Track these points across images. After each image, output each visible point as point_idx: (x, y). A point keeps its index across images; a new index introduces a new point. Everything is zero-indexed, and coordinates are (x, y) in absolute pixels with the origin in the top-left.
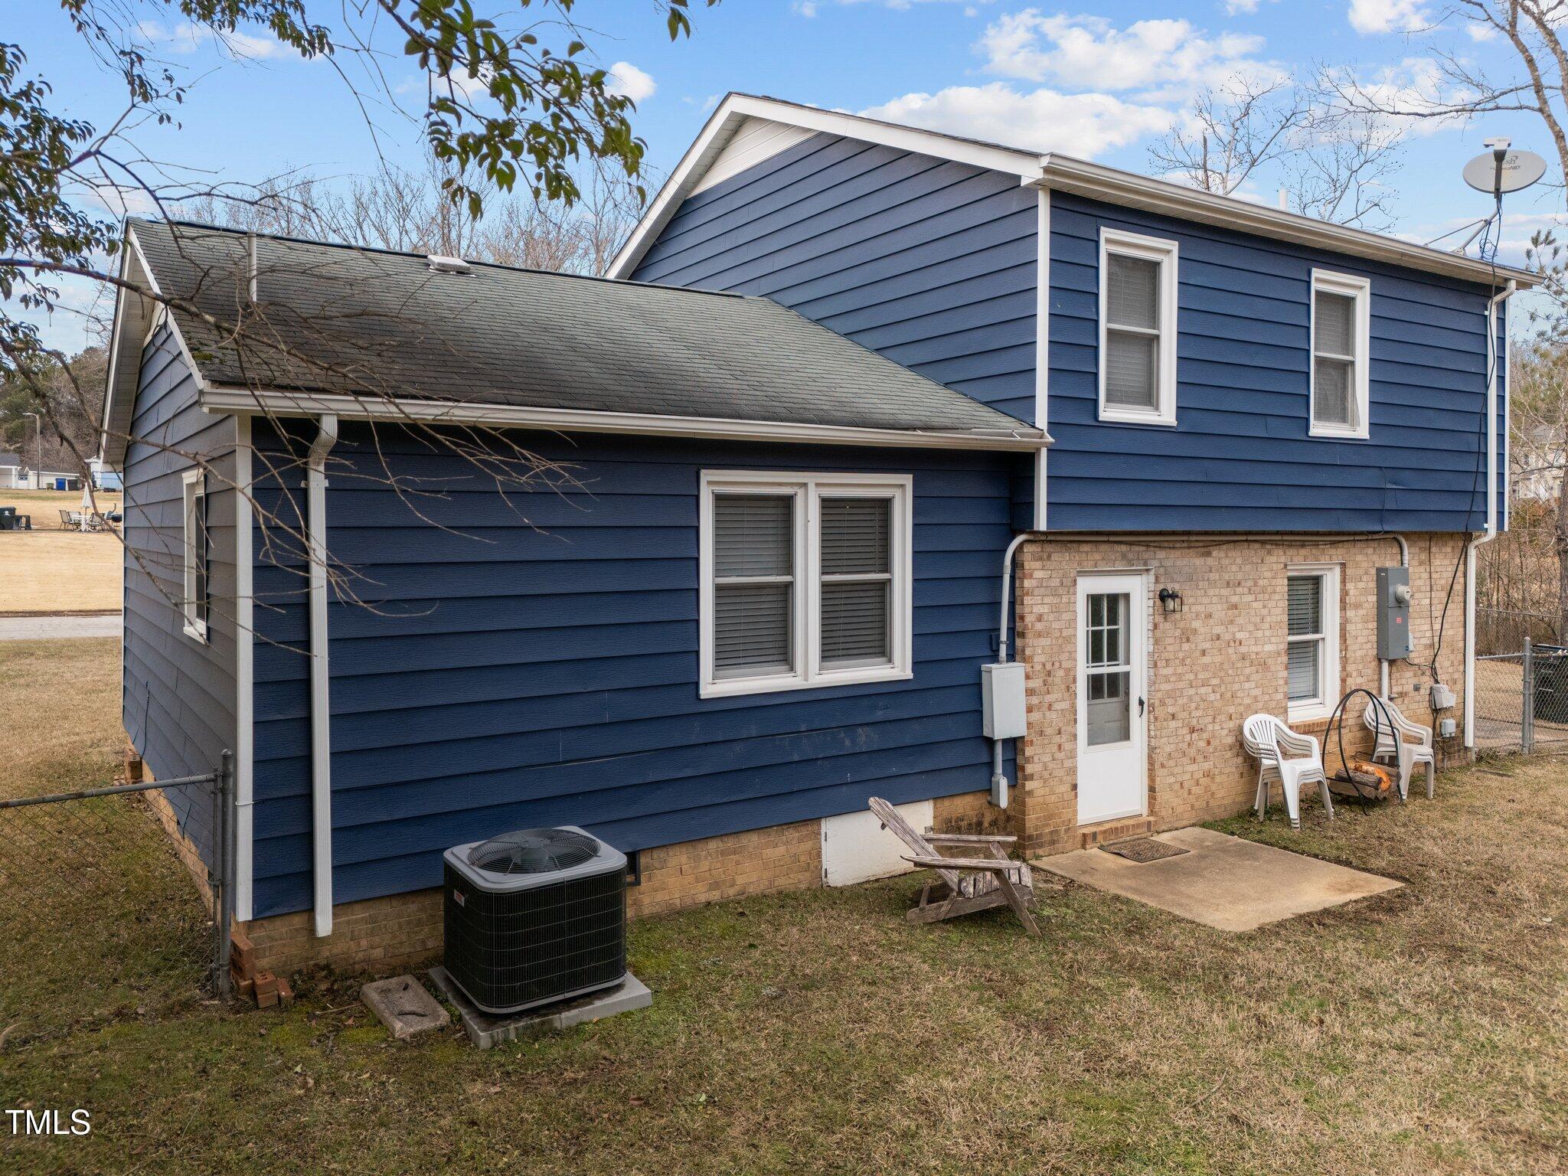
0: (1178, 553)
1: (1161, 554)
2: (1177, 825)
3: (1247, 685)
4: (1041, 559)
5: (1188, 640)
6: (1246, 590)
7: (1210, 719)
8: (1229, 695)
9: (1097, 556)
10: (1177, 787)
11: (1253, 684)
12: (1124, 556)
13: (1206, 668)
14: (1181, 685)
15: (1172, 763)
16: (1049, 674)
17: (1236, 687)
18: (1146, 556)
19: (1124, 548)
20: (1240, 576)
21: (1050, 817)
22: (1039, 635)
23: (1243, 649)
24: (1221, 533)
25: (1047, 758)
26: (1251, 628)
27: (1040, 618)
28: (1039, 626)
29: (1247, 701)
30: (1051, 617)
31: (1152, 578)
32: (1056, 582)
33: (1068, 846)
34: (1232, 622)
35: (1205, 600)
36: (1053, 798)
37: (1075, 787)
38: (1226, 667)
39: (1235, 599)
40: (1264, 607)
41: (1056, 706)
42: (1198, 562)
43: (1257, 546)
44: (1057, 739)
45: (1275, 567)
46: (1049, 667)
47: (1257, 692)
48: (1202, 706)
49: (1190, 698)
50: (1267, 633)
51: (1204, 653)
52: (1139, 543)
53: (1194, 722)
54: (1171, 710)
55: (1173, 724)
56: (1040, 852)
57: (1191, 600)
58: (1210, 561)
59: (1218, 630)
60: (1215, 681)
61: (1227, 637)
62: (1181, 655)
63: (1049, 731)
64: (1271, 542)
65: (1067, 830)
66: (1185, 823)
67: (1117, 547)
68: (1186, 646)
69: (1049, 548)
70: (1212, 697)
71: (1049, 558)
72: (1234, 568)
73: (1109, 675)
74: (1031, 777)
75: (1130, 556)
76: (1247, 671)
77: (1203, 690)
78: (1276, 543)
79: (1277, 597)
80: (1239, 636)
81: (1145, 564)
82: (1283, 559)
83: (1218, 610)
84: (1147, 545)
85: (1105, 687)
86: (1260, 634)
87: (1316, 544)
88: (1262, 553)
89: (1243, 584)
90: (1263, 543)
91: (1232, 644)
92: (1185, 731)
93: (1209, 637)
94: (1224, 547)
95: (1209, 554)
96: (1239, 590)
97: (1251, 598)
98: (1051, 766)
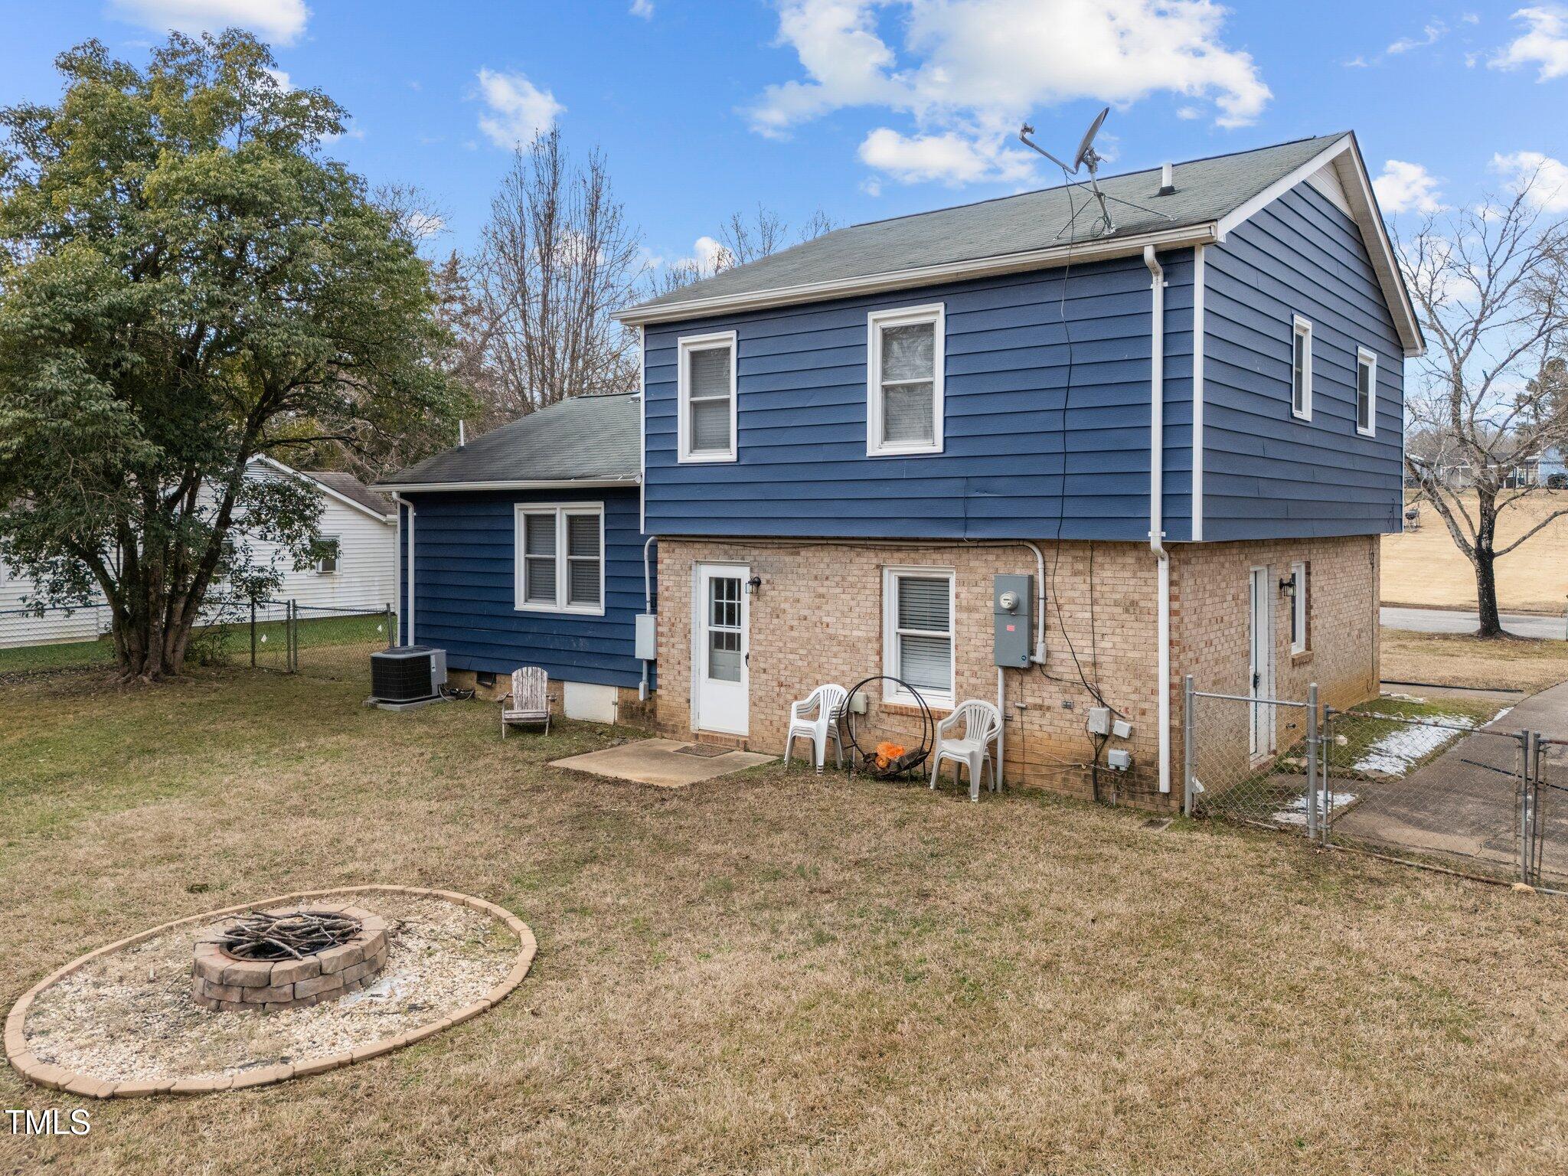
0: (769, 552)
1: (755, 552)
2: (765, 751)
3: (834, 661)
4: (668, 552)
5: (778, 617)
6: (834, 584)
7: (797, 680)
8: (816, 664)
9: (706, 552)
10: (767, 723)
11: (840, 661)
12: (726, 553)
13: (794, 640)
14: (771, 649)
15: (762, 704)
16: (673, 625)
17: (823, 660)
18: (744, 552)
19: (726, 547)
20: (827, 572)
21: (673, 715)
22: (667, 599)
23: (831, 631)
24: (809, 538)
25: (671, 678)
26: (838, 614)
27: (667, 589)
28: (666, 594)
29: (834, 673)
30: (675, 589)
31: (748, 569)
32: (677, 567)
33: (683, 737)
34: (819, 608)
35: (794, 588)
36: (674, 704)
37: (689, 701)
38: (813, 642)
39: (822, 590)
40: (853, 599)
41: (677, 646)
42: (788, 559)
43: (845, 549)
44: (677, 667)
45: (866, 567)
46: (673, 620)
47: (846, 668)
48: (790, 667)
49: (780, 661)
50: (856, 621)
51: (792, 628)
52: (737, 544)
53: (783, 679)
54: (762, 665)
55: (764, 676)
56: (665, 735)
57: (781, 587)
58: (799, 559)
59: (806, 612)
60: (802, 652)
61: (814, 619)
62: (771, 627)
63: (672, 661)
64: (862, 547)
65: (683, 728)
66: (772, 752)
67: (721, 546)
68: (775, 621)
69: (673, 545)
70: (800, 663)
71: (673, 551)
72: (822, 566)
73: (727, 634)
74: (661, 687)
75: (731, 552)
76: (835, 649)
77: (791, 656)
78: (868, 548)
79: (867, 592)
80: (825, 619)
81: (743, 559)
82: (875, 561)
83: (806, 597)
84: (744, 545)
85: (724, 642)
86: (848, 621)
87: (916, 549)
88: (853, 554)
89: (831, 578)
90: (852, 546)
91: (819, 624)
92: (775, 684)
93: (796, 617)
94: (813, 548)
95: (798, 554)
96: (826, 583)
97: (839, 590)
98: (673, 683)
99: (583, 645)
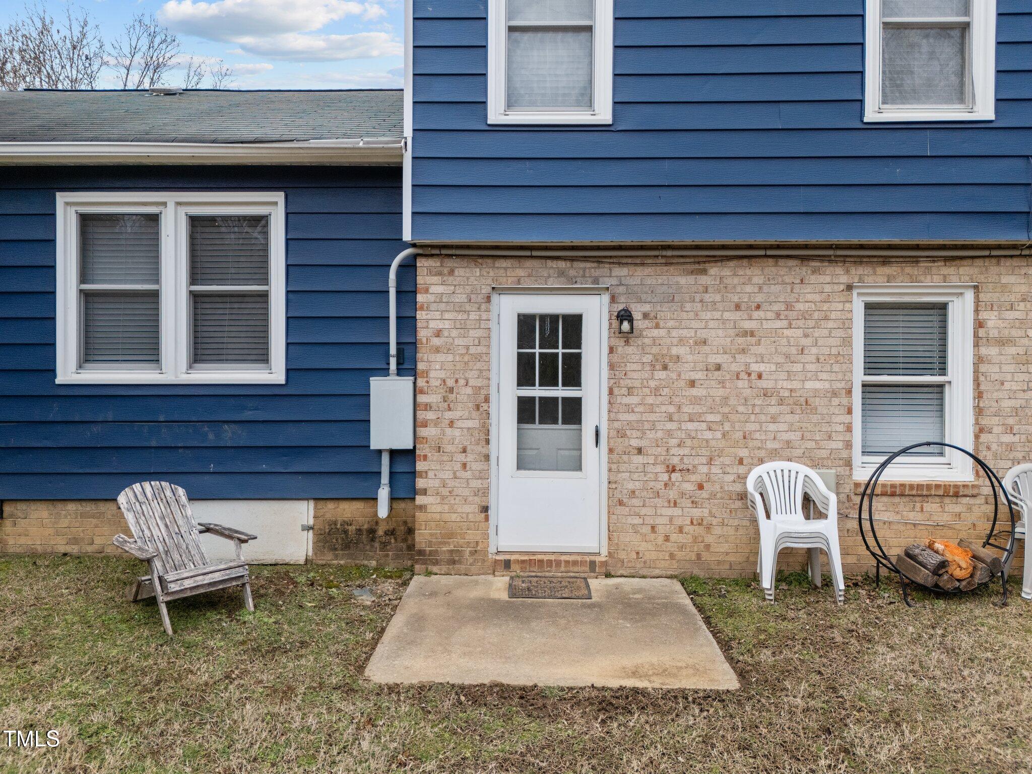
0: (648, 270)
1: (623, 271)
2: (644, 572)
3: (772, 427)
4: (440, 274)
5: (665, 368)
6: (770, 315)
7: (704, 460)
8: (739, 435)
9: (521, 272)
10: (646, 530)
11: (783, 427)
12: (561, 273)
13: (696, 401)
14: (653, 417)
15: (635, 502)
16: (451, 390)
17: (751, 427)
18: (597, 273)
19: (562, 264)
20: (759, 298)
21: (451, 535)
22: (437, 350)
23: (763, 384)
24: (724, 247)
25: (447, 475)
26: (781, 359)
27: (438, 333)
28: (436, 341)
29: (770, 445)
30: (454, 333)
31: (606, 298)
32: (461, 298)
33: (474, 569)
34: (743, 351)
35: (695, 324)
36: (454, 517)
37: (485, 509)
38: (733, 401)
39: (748, 325)
40: (806, 336)
41: (459, 424)
42: (684, 280)
43: (791, 263)
44: (461, 457)
45: (828, 288)
46: (451, 383)
47: (794, 436)
48: (689, 442)
49: (669, 433)
50: (811, 367)
51: (692, 384)
52: (585, 259)
53: (675, 461)
54: (635, 443)
55: (639, 459)
56: (435, 569)
57: (671, 324)
58: (704, 280)
59: (719, 359)
60: (710, 418)
61: (734, 367)
62: (652, 384)
63: (449, 448)
64: (821, 258)
65: (474, 553)
66: (657, 572)
67: (550, 263)
68: (662, 375)
69: (449, 263)
70: (708, 435)
71: (451, 272)
72: (748, 289)
73: (565, 399)
74: (424, 492)
75: (572, 273)
76: (773, 410)
77: (690, 426)
78: (830, 260)
79: (831, 324)
80: (755, 367)
81: (596, 281)
82: (844, 279)
83: (718, 337)
84: (599, 260)
85: (536, 413)
86: (798, 367)
87: (915, 261)
88: (804, 271)
89: (765, 306)
90: (803, 258)
91: (743, 375)
92: (660, 468)
93: (701, 366)
94: (732, 263)
95: (704, 272)
96: (756, 314)
97: (779, 324)
98: (451, 483)
99: (229, 435)
